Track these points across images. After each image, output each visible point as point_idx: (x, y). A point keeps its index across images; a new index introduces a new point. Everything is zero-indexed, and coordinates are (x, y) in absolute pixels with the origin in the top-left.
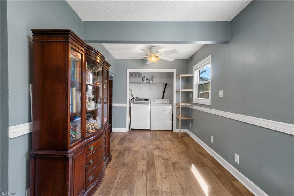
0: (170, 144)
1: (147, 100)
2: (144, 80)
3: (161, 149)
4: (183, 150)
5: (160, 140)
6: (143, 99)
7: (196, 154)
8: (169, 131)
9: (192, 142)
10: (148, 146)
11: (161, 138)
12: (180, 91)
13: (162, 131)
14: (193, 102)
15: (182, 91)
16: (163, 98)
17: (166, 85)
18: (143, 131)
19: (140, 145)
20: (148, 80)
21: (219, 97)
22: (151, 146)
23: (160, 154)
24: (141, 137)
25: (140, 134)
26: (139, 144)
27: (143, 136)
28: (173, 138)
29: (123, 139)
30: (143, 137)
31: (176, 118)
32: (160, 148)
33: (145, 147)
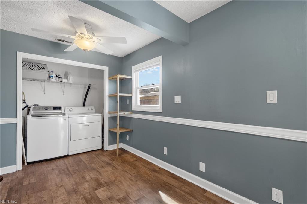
0: (113, 171)
1: (59, 108)
2: (52, 76)
3: (105, 185)
4: (134, 174)
5: (94, 169)
6: (50, 107)
7: (151, 173)
8: (98, 151)
9: (136, 159)
10: (80, 187)
11: (93, 165)
12: (117, 96)
13: (88, 154)
14: (133, 110)
15: (120, 96)
16: (84, 106)
17: (89, 87)
18: (54, 161)
19: (62, 190)
20: (59, 78)
21: (175, 103)
22: (86, 185)
23: (109, 194)
24: (57, 172)
25: (51, 168)
26: (60, 189)
27: (59, 171)
28: (110, 160)
29: (17, 191)
30: (60, 173)
31: (109, 130)
32: (103, 183)
33: (75, 191)
